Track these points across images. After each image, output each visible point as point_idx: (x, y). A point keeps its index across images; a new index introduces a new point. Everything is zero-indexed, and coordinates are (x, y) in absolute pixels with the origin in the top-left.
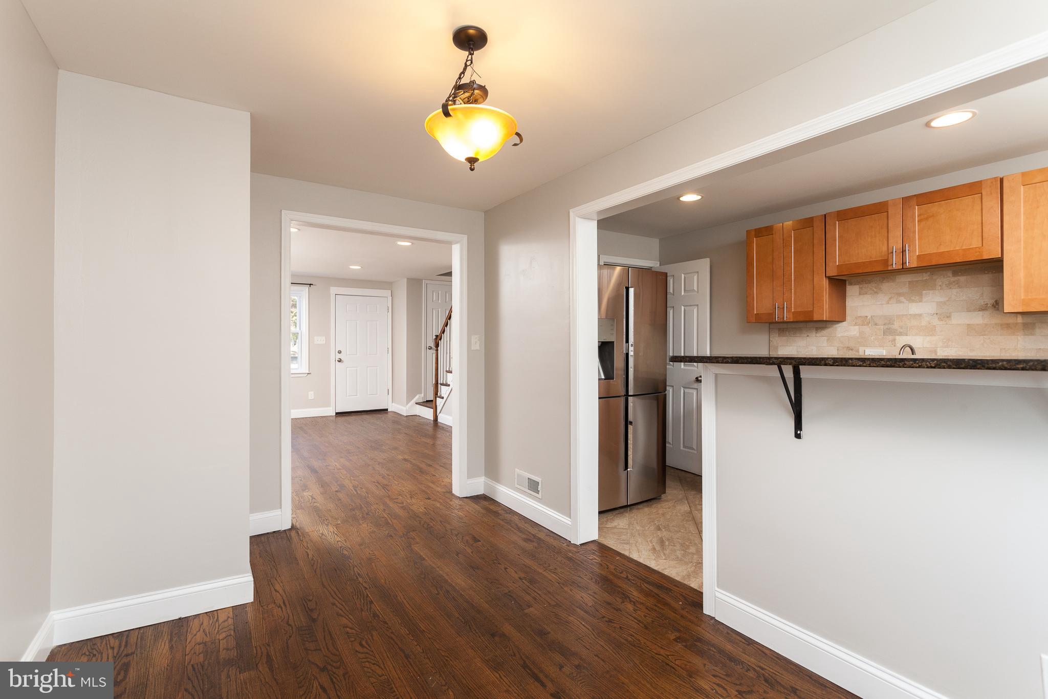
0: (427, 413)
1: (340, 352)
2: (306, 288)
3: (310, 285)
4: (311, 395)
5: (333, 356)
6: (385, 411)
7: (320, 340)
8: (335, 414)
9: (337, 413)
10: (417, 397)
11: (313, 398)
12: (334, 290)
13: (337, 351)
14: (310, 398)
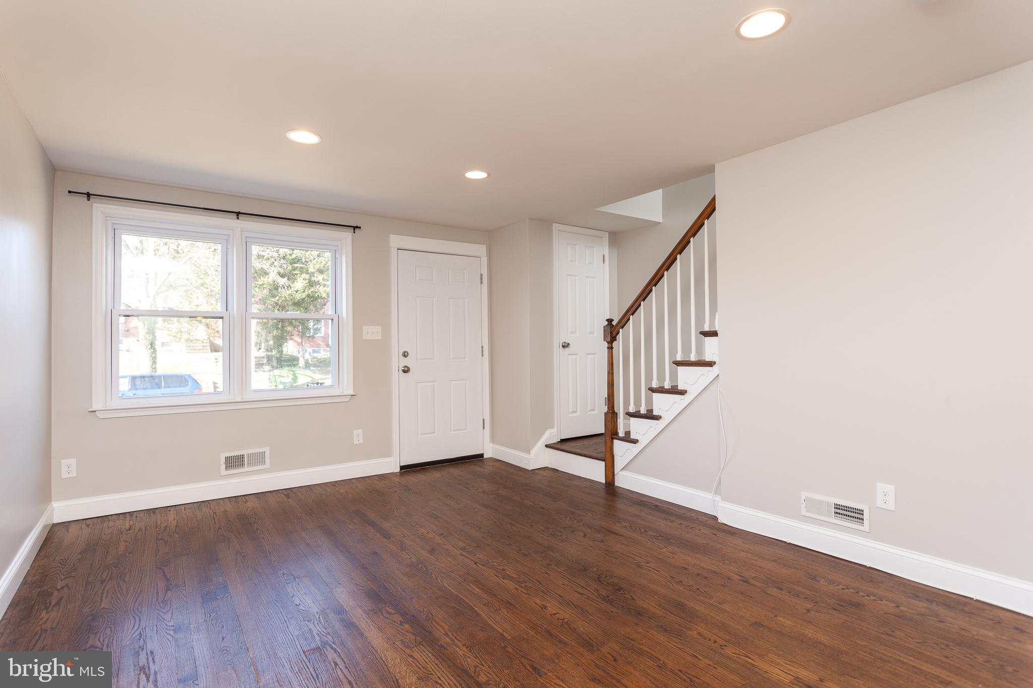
0: (593, 471)
1: (405, 355)
2: (347, 236)
3: (355, 228)
4: (358, 437)
5: (398, 362)
6: (478, 458)
7: (372, 333)
8: (398, 470)
9: (402, 468)
10: (548, 433)
11: (361, 441)
12: (396, 241)
13: (401, 353)
14: (356, 442)
